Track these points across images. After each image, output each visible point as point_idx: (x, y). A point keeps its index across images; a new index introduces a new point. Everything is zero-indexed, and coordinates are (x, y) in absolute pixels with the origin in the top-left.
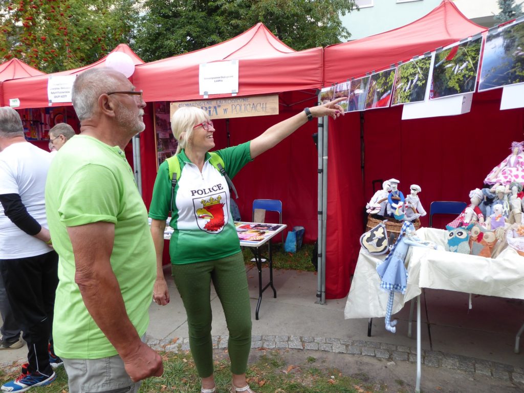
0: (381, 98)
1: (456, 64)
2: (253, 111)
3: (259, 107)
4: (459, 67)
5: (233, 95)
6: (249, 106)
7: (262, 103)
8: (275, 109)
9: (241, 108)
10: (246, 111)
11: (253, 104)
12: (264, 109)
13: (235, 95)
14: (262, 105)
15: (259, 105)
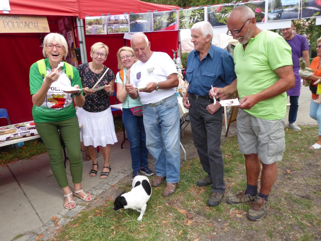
0: (170, 26)
1: (222, 14)
2: (27, 28)
3: (31, 25)
4: (224, 15)
5: (5, 12)
6: (21, 24)
7: (33, 22)
8: (46, 28)
9: (13, 25)
10: (19, 28)
11: (25, 23)
12: (37, 27)
13: (8, 12)
14: (34, 24)
15: (31, 24)
